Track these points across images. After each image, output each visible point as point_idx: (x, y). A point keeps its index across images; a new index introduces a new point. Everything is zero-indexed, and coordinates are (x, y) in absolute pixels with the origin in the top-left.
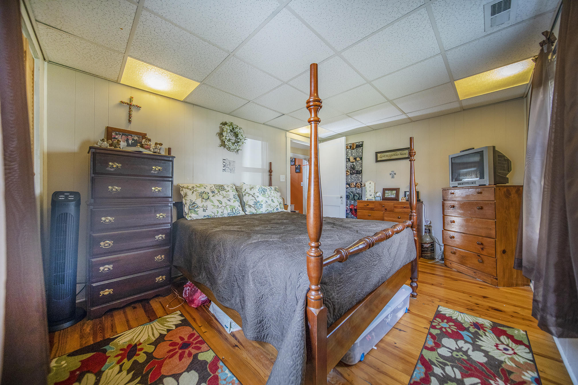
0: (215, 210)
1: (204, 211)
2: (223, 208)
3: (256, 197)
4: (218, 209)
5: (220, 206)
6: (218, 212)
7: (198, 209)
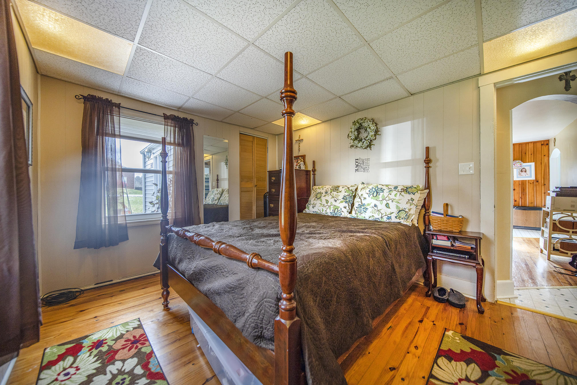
0: (321, 208)
1: (313, 207)
2: (327, 207)
3: (362, 198)
4: (323, 208)
5: (326, 204)
6: (323, 211)
7: (310, 206)
